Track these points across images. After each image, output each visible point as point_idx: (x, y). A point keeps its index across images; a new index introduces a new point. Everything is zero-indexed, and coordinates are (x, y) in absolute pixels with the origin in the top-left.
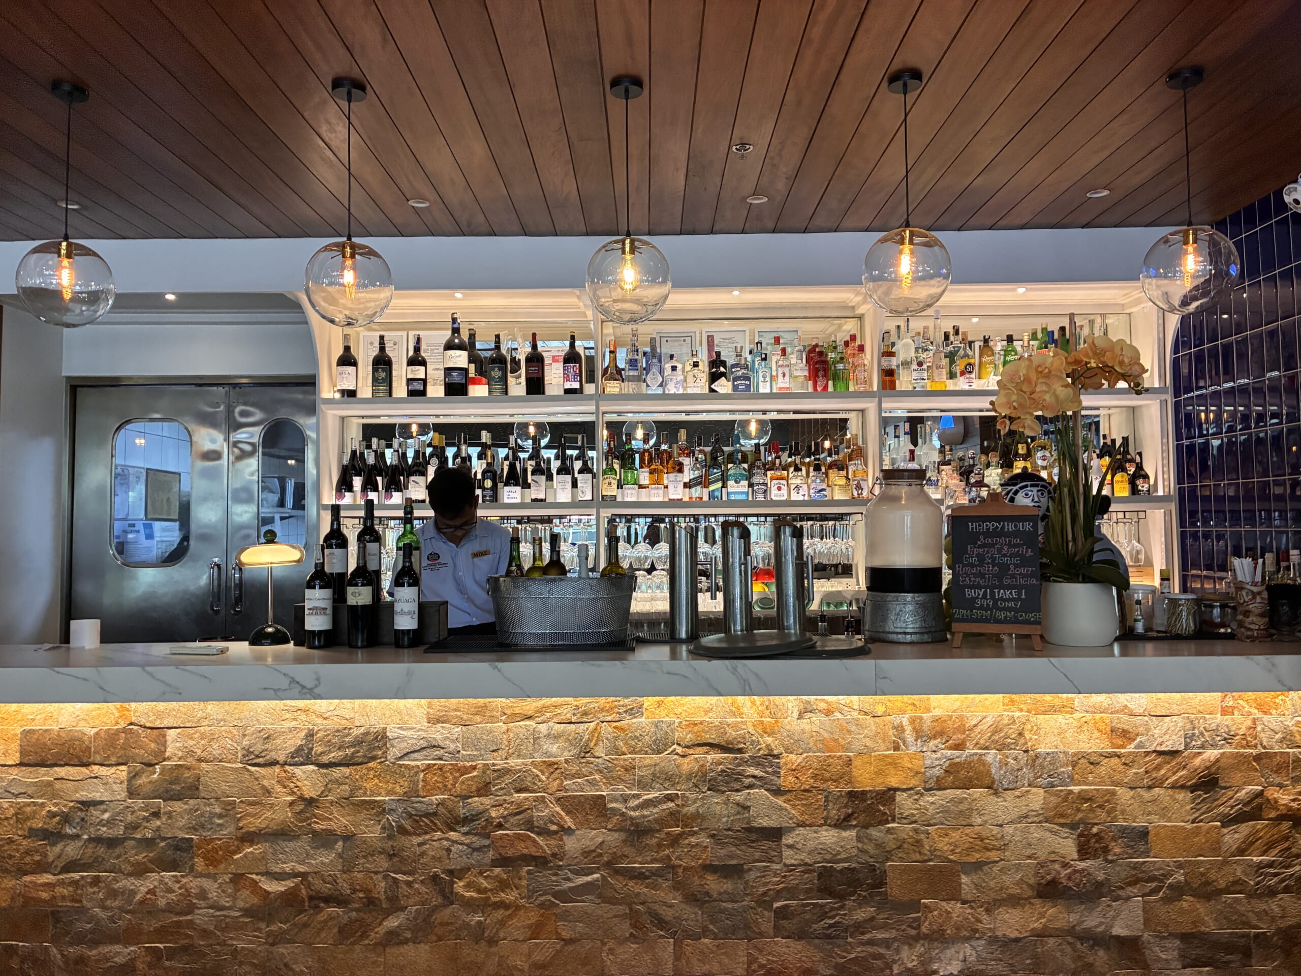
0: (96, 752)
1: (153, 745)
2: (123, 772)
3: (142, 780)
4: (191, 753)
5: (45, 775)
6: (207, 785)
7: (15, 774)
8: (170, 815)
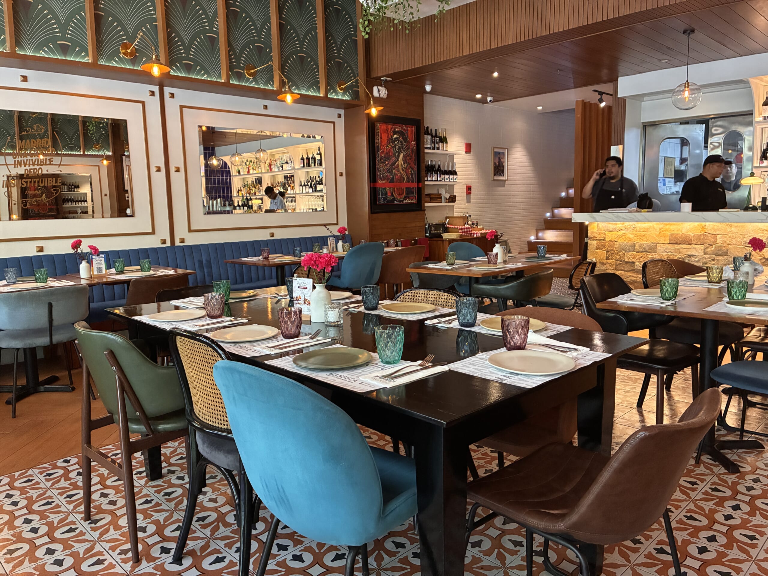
0: (694, 240)
1: (713, 239)
2: (702, 247)
3: (709, 249)
4: (726, 242)
5: (677, 247)
6: (730, 252)
7: (667, 246)
8: (718, 260)
